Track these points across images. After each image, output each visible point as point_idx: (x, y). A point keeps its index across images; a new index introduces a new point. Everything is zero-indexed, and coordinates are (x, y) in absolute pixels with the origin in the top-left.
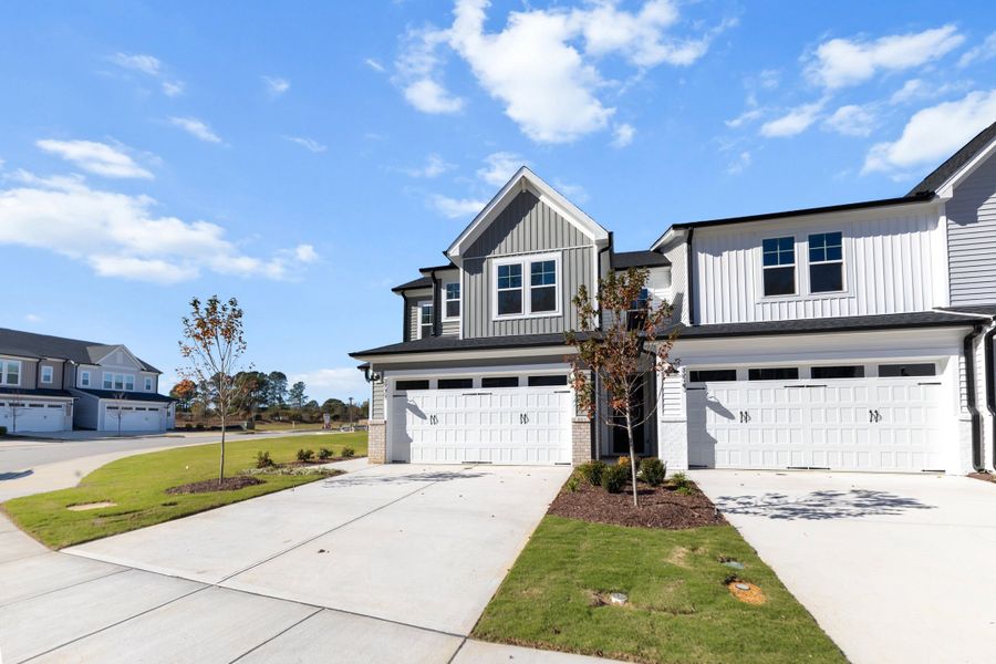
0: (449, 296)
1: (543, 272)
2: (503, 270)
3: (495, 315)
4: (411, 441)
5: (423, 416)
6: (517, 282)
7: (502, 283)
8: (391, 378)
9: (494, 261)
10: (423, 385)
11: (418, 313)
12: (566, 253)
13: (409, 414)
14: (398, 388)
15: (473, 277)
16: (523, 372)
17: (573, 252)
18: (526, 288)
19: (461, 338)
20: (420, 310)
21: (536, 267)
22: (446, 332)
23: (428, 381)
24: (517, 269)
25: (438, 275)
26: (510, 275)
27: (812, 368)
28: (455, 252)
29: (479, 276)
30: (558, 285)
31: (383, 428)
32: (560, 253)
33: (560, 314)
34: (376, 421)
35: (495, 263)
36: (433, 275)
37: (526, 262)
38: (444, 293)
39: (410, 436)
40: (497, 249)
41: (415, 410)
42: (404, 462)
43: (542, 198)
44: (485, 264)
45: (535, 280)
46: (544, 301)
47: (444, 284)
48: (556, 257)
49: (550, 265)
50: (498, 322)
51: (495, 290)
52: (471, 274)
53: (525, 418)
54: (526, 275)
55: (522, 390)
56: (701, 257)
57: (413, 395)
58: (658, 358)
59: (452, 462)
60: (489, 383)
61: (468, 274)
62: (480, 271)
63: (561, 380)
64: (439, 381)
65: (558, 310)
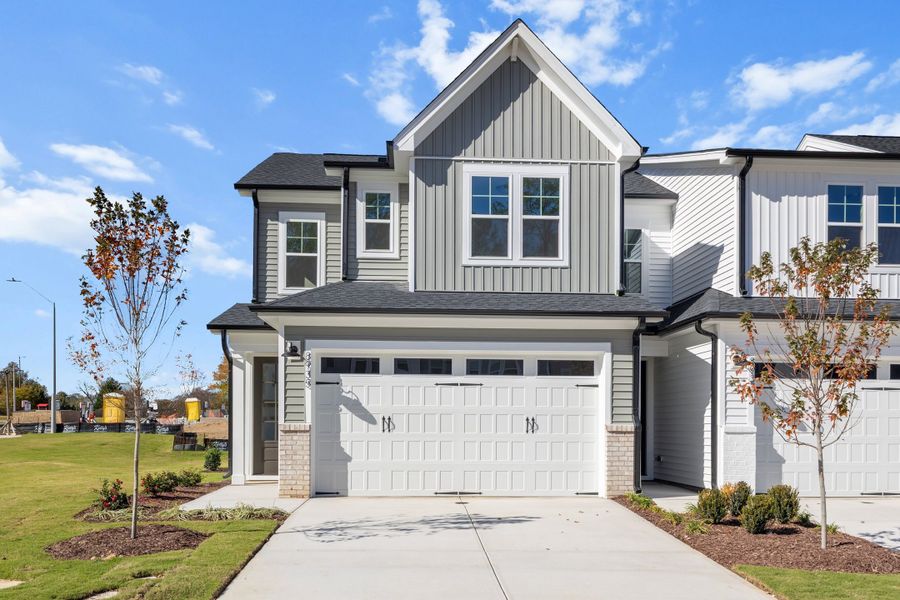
0: (370, 213)
1: (542, 195)
2: (479, 184)
3: (466, 256)
4: (349, 459)
5: (369, 418)
6: (501, 207)
7: (478, 205)
9: (466, 167)
11: (279, 232)
12: (576, 169)
13: (346, 416)
14: (324, 370)
15: (431, 190)
16: (531, 353)
17: (585, 168)
18: (516, 217)
19: (411, 289)
20: (282, 228)
21: (530, 184)
22: (366, 275)
23: (377, 360)
24: (502, 185)
25: (355, 174)
26: (491, 194)
27: (892, 366)
28: (407, 144)
29: (440, 188)
30: (563, 217)
31: (306, 436)
32: (566, 169)
33: (566, 263)
34: (293, 426)
35: (467, 170)
36: (346, 174)
37: (516, 176)
38: (361, 207)
39: (348, 451)
40: (471, 148)
41: (356, 407)
42: (336, 494)
43: (542, 75)
44: (450, 171)
45: (529, 206)
46: (542, 240)
47: (361, 193)
48: (560, 172)
49: (552, 186)
50: (467, 268)
51: (467, 216)
52: (428, 184)
53: (532, 425)
54: (516, 197)
55: (530, 384)
56: (757, 201)
57: (350, 382)
58: (719, 341)
59: (419, 491)
60: (476, 367)
61: (420, 182)
62: (444, 182)
63: (585, 368)
64: (396, 360)
65: (563, 258)
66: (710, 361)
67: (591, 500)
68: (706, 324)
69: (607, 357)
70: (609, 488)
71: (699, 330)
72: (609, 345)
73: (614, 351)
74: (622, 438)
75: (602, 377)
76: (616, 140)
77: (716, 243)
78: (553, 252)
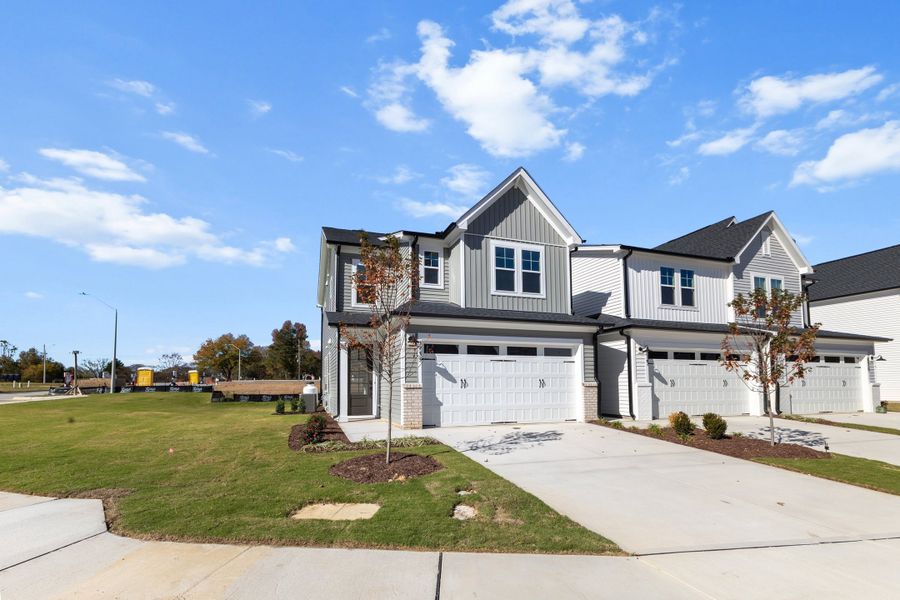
0: (427, 263)
1: (531, 259)
2: (499, 251)
3: (493, 290)
4: (441, 404)
5: (453, 380)
6: (511, 264)
7: (499, 263)
8: (423, 339)
9: (491, 241)
10: (452, 349)
12: (548, 248)
13: (439, 379)
14: (427, 352)
15: (473, 251)
16: (540, 344)
17: (552, 248)
18: (518, 271)
19: (463, 307)
21: (526, 254)
23: (456, 346)
24: (511, 252)
26: (504, 257)
29: (479, 251)
30: (542, 271)
31: (420, 391)
32: (543, 247)
33: (544, 297)
35: (493, 243)
36: (415, 240)
37: (518, 249)
38: (422, 259)
39: (440, 400)
40: (494, 231)
41: (445, 373)
42: (434, 426)
43: (529, 197)
44: (483, 242)
45: (525, 265)
46: (531, 283)
48: (540, 249)
49: (536, 255)
50: (493, 297)
51: (493, 268)
52: (472, 248)
53: (542, 383)
54: (518, 259)
55: (540, 359)
57: (442, 359)
58: (632, 340)
59: (482, 422)
60: (512, 351)
61: (468, 248)
62: (480, 247)
63: (567, 352)
64: (468, 346)
65: (543, 294)
66: (626, 350)
67: (573, 423)
68: (625, 331)
69: (581, 346)
70: (586, 417)
71: (622, 333)
72: (581, 340)
73: (585, 344)
74: (591, 390)
75: (578, 357)
76: (568, 235)
77: (606, 291)
78: (537, 290)
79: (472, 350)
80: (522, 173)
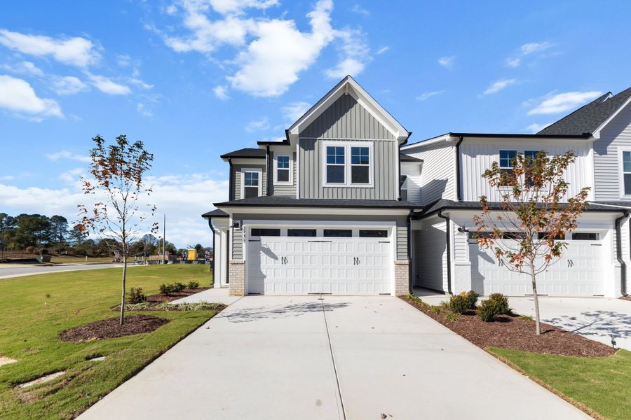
0: (279, 165)
1: (360, 155)
2: (330, 150)
3: (324, 182)
4: (265, 277)
5: (276, 258)
6: (341, 160)
7: (330, 160)
8: (248, 226)
9: (324, 142)
10: (276, 233)
11: (241, 177)
12: (377, 143)
13: (263, 256)
14: (253, 235)
15: (307, 152)
16: (355, 227)
17: (381, 143)
18: (348, 165)
19: (298, 198)
20: (243, 175)
21: (355, 150)
22: (277, 193)
23: (279, 230)
24: (341, 150)
25: (272, 148)
26: (335, 155)
28: (295, 131)
29: (312, 152)
30: (371, 165)
31: (243, 266)
32: (372, 143)
33: (373, 186)
34: (236, 261)
35: (324, 144)
36: (268, 148)
37: (348, 146)
38: (275, 162)
39: (264, 273)
40: (326, 133)
41: (268, 252)
42: (259, 294)
43: (360, 101)
44: (316, 144)
45: (354, 160)
46: (360, 175)
47: (276, 156)
48: (369, 145)
49: (365, 151)
50: (325, 188)
51: (324, 164)
52: (306, 150)
53: (357, 261)
54: (348, 156)
55: (355, 240)
56: (464, 157)
57: (265, 240)
58: (451, 221)
59: (300, 293)
60: (328, 233)
61: (302, 150)
62: (313, 148)
63: (383, 234)
64: (289, 230)
65: (371, 184)
66: (446, 231)
67: (387, 297)
68: (444, 213)
69: (394, 228)
70: (396, 292)
71: (440, 215)
72: (395, 223)
73: (398, 225)
74: (403, 267)
75: (392, 238)
76: (396, 130)
77: (444, 178)
78: (366, 181)
79: (292, 233)
80: (350, 80)
